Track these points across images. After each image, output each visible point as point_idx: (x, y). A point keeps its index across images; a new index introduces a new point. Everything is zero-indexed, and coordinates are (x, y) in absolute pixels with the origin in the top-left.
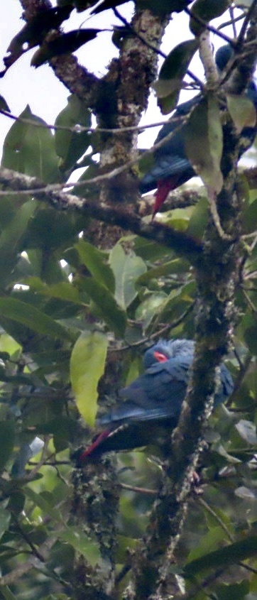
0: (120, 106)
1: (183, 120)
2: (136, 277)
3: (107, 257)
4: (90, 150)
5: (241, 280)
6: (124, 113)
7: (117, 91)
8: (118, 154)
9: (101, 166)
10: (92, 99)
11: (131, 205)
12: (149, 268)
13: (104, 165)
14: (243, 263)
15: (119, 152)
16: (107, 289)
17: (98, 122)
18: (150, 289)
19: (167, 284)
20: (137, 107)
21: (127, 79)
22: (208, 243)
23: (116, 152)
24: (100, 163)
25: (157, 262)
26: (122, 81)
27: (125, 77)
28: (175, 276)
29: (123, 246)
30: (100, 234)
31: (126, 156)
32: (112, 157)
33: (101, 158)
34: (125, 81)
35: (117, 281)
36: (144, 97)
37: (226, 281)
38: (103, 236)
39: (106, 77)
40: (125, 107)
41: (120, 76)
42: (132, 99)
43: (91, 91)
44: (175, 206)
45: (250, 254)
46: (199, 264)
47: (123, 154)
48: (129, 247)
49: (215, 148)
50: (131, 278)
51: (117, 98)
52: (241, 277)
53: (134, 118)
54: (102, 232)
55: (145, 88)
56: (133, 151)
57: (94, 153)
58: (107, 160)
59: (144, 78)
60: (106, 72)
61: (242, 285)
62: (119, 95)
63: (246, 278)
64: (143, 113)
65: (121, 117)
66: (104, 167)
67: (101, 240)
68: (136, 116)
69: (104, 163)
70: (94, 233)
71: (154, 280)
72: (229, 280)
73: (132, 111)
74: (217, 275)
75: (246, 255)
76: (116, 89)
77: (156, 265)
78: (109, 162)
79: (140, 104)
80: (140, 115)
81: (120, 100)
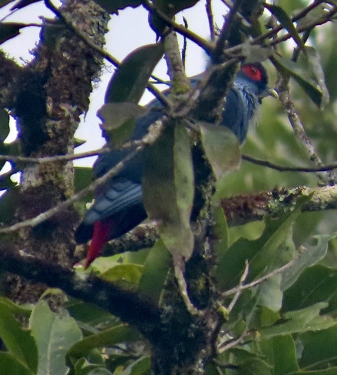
0: (49, 107)
1: (137, 146)
2: (68, 348)
3: (28, 314)
4: (7, 167)
5: (214, 353)
6: (55, 117)
7: (46, 86)
8: (46, 173)
9: (22, 190)
10: (11, 97)
11: (62, 246)
12: (86, 333)
13: (26, 189)
14: (217, 331)
15: (49, 171)
16: (26, 366)
17: (18, 128)
18: (90, 362)
19: (111, 356)
20: (74, 109)
21: (60, 68)
22: (168, 308)
23: (43, 171)
24: (21, 186)
25: (99, 326)
26: (54, 72)
27: (57, 66)
28: (123, 346)
29: (50, 304)
30: (19, 285)
31: (56, 176)
32: (37, 178)
33: (22, 178)
34: (58, 71)
35: (40, 353)
36: (84, 95)
37: (193, 361)
38: (23, 288)
39: (30, 65)
40: (57, 108)
41: (50, 64)
42: (67, 96)
43: (9, 85)
44: (125, 248)
45: (228, 319)
46: (155, 338)
47: (52, 174)
48: (59, 304)
49: (184, 196)
50: (61, 348)
51: (46, 95)
52: (214, 349)
53: (69, 124)
54: (21, 283)
55: (85, 82)
56: (66, 170)
57: (14, 171)
58: (30, 182)
59: (84, 67)
60: (30, 58)
61: (215, 360)
62: (49, 91)
63: (221, 351)
64: (81, 117)
65: (51, 123)
66: (25, 192)
67: (19, 294)
68: (72, 120)
69: (26, 185)
70: (10, 283)
71: (96, 351)
72: (197, 360)
73: (67, 113)
74: (180, 354)
75: (221, 319)
76: (44, 82)
77: (99, 329)
78: (33, 184)
79: (77, 104)
80: (78, 120)
81: (49, 99)
